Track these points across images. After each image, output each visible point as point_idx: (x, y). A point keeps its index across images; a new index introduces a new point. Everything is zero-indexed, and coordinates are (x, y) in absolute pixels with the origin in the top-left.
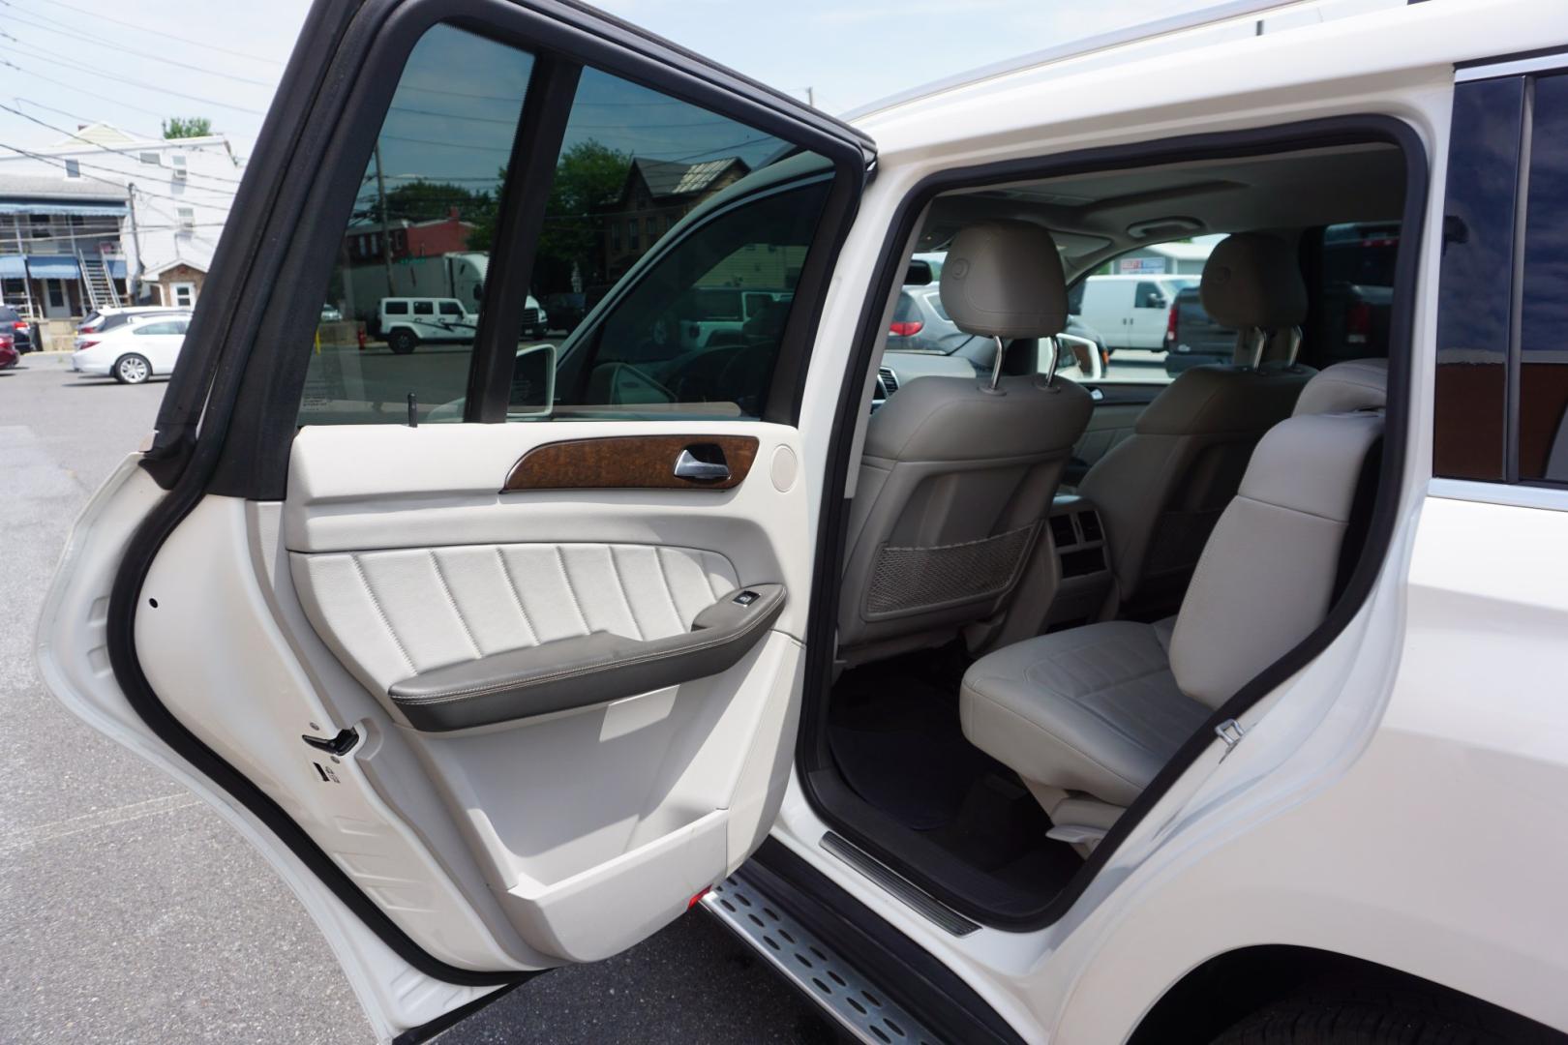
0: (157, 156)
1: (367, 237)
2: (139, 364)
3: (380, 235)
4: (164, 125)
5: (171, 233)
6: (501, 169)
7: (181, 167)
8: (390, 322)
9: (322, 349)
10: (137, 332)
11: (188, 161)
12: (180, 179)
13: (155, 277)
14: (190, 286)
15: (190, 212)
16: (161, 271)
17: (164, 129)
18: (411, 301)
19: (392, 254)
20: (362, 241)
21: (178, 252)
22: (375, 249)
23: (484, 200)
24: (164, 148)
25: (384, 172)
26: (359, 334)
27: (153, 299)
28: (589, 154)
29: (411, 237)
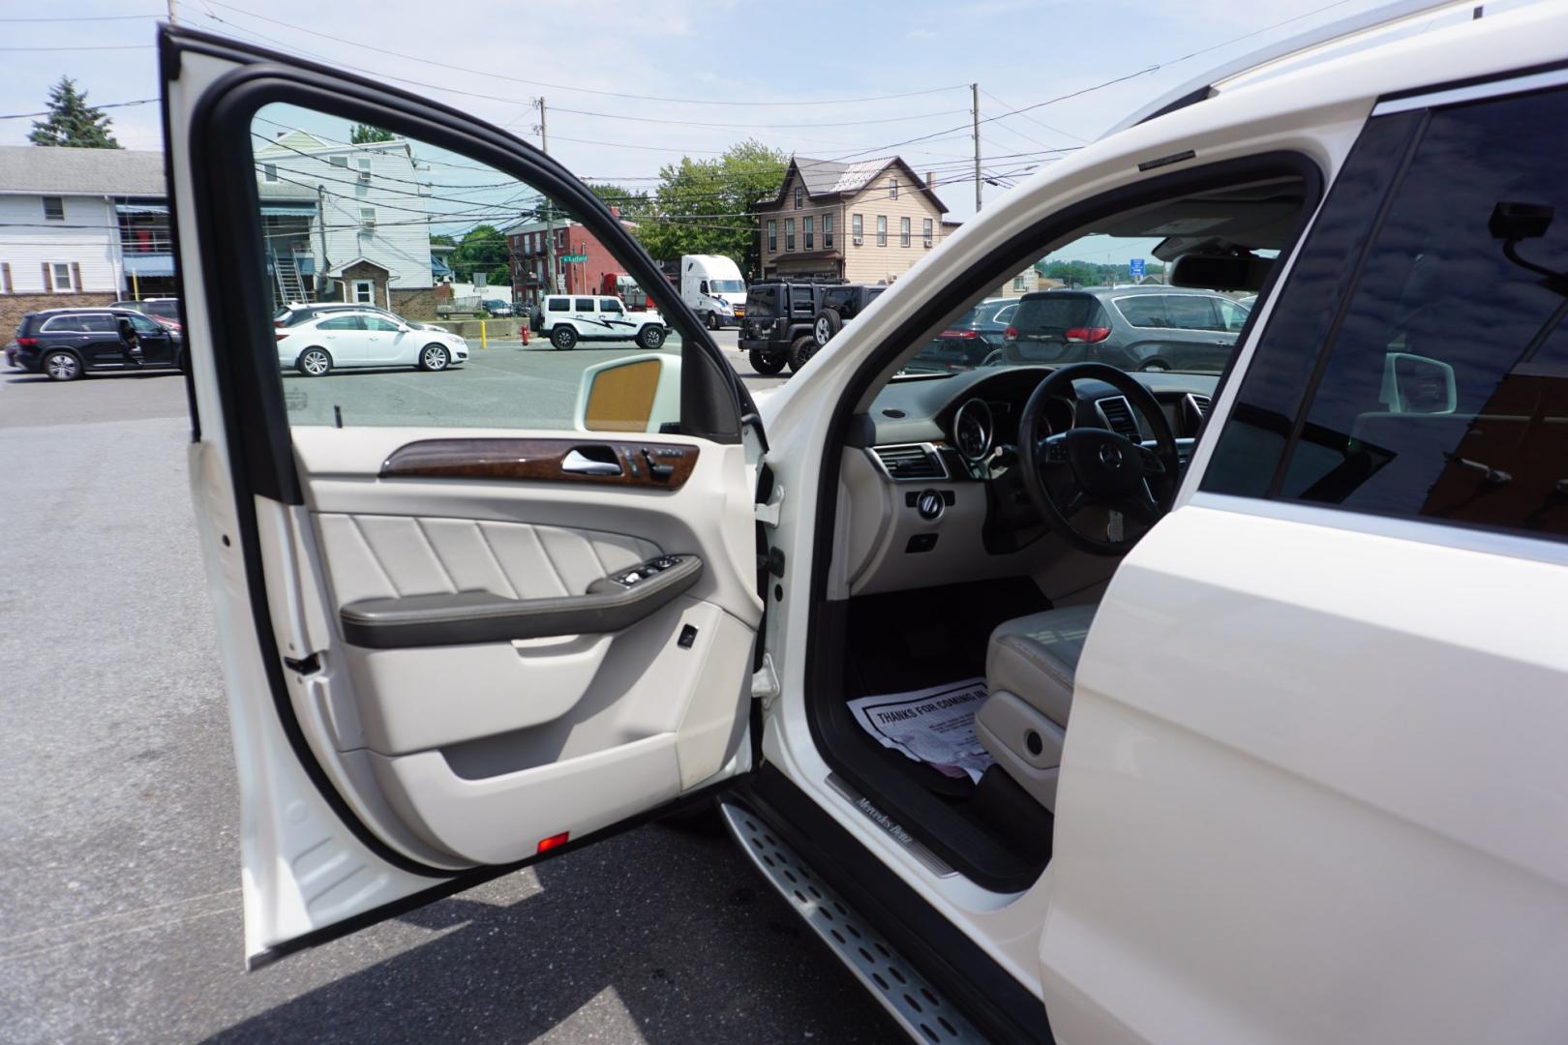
0: (345, 159)
1: (532, 235)
2: (321, 357)
3: (543, 233)
4: (352, 131)
5: (354, 233)
6: (662, 169)
7: (366, 170)
8: (552, 319)
9: (487, 343)
10: (320, 326)
11: (372, 163)
12: (364, 181)
13: (339, 274)
14: (369, 282)
15: (372, 212)
16: (344, 268)
17: (353, 135)
18: (573, 299)
19: (555, 252)
20: (527, 239)
21: (360, 250)
22: (538, 248)
23: (643, 199)
24: (352, 152)
26: (524, 329)
27: (336, 296)
28: (749, 153)
29: (572, 236)
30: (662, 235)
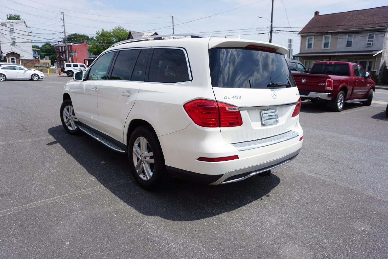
0: (6, 24)
1: (62, 47)
2: (3, 76)
3: (65, 46)
4: (7, 16)
5: (10, 44)
6: (97, 32)
7: (12, 27)
8: (67, 69)
9: (50, 75)
10: (3, 68)
11: (14, 26)
12: (12, 30)
13: (6, 55)
14: (15, 58)
15: (15, 39)
16: (7, 53)
17: (7, 17)
18: (72, 64)
19: (68, 52)
20: (60, 48)
21: (11, 49)
22: (64, 50)
23: (92, 39)
24: (8, 22)
25: (66, 31)
26: (59, 71)
27: (5, 61)
28: (119, 29)
29: (73, 47)
30: (97, 48)
